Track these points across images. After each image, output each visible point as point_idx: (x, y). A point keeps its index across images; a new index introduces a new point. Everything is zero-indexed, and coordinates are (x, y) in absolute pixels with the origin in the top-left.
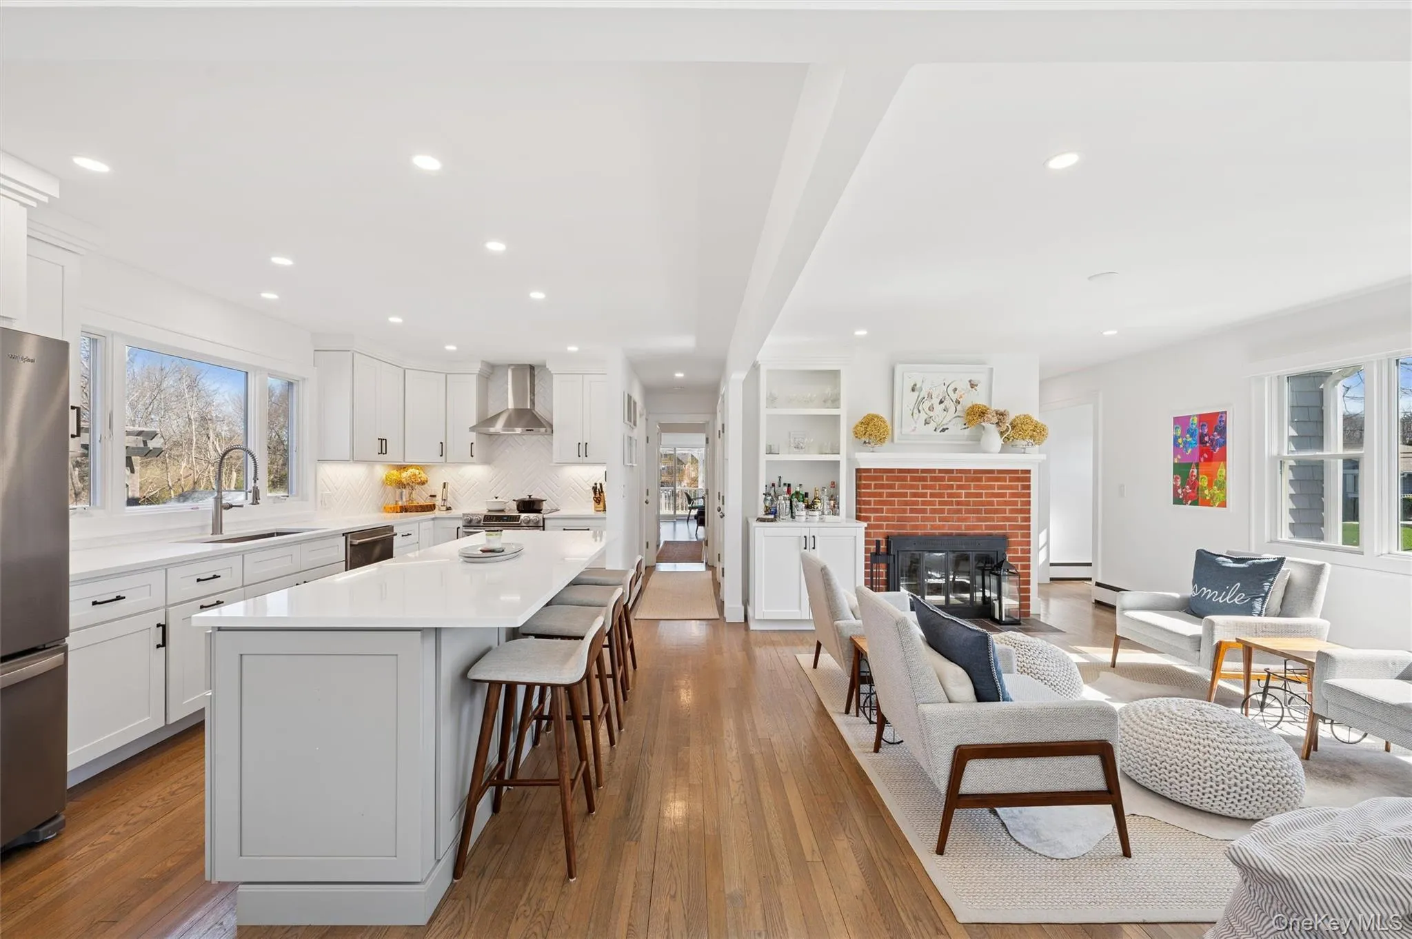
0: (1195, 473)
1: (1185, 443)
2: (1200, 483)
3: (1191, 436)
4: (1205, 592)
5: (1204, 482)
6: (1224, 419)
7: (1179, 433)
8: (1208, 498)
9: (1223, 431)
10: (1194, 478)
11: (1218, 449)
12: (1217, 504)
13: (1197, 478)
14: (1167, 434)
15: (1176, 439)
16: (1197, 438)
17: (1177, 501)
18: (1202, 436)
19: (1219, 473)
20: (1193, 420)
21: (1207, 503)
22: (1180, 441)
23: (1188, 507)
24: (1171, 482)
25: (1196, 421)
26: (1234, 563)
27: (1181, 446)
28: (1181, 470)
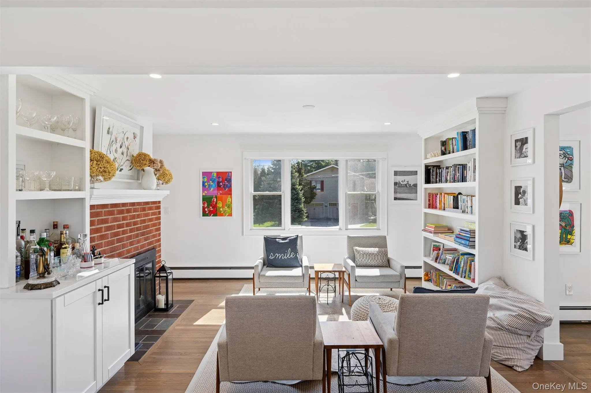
0: (215, 200)
1: (210, 185)
2: (218, 205)
3: (213, 182)
4: (278, 256)
5: (220, 205)
6: (230, 175)
7: (206, 180)
8: (222, 212)
9: (230, 181)
10: (214, 203)
11: (227, 189)
12: (227, 215)
13: (216, 203)
14: (198, 180)
15: (204, 183)
16: (216, 183)
17: (204, 214)
18: (218, 183)
19: (228, 201)
20: (214, 174)
21: (222, 215)
22: (206, 184)
23: (211, 217)
24: (202, 205)
25: (215, 175)
26: (282, 240)
27: (207, 187)
28: (206, 200)
